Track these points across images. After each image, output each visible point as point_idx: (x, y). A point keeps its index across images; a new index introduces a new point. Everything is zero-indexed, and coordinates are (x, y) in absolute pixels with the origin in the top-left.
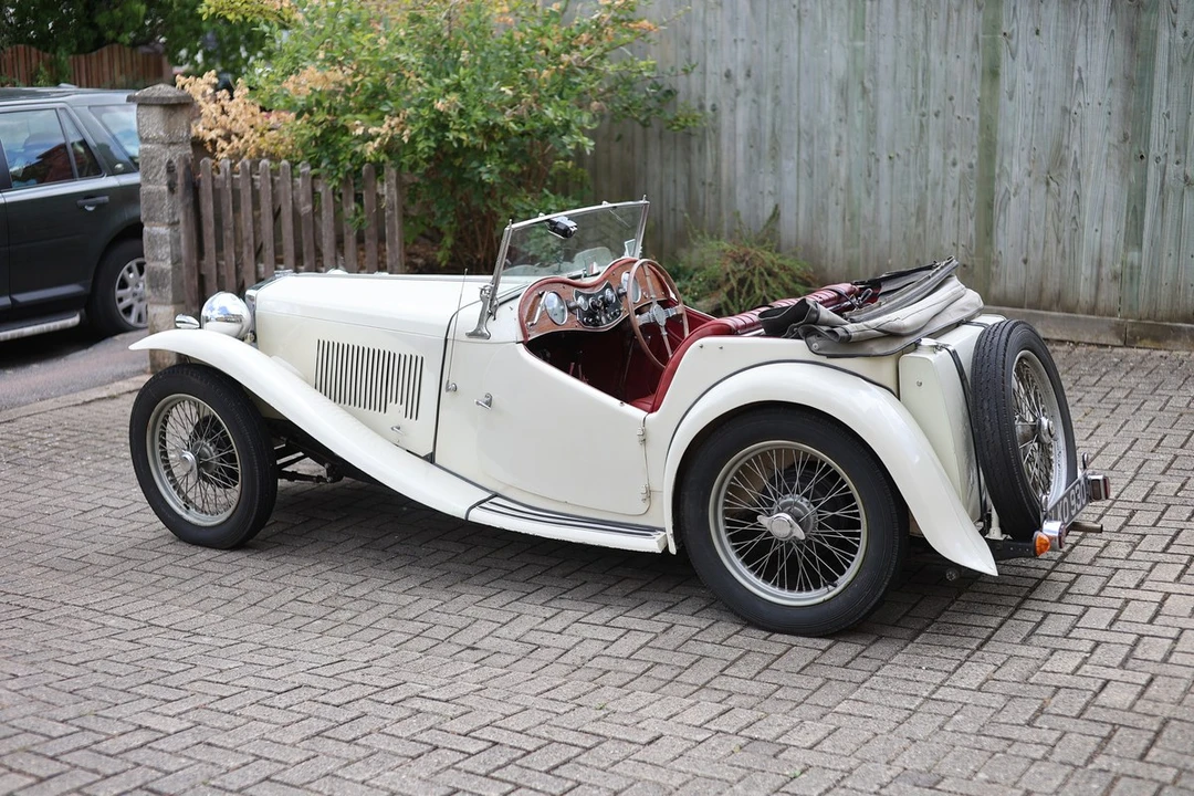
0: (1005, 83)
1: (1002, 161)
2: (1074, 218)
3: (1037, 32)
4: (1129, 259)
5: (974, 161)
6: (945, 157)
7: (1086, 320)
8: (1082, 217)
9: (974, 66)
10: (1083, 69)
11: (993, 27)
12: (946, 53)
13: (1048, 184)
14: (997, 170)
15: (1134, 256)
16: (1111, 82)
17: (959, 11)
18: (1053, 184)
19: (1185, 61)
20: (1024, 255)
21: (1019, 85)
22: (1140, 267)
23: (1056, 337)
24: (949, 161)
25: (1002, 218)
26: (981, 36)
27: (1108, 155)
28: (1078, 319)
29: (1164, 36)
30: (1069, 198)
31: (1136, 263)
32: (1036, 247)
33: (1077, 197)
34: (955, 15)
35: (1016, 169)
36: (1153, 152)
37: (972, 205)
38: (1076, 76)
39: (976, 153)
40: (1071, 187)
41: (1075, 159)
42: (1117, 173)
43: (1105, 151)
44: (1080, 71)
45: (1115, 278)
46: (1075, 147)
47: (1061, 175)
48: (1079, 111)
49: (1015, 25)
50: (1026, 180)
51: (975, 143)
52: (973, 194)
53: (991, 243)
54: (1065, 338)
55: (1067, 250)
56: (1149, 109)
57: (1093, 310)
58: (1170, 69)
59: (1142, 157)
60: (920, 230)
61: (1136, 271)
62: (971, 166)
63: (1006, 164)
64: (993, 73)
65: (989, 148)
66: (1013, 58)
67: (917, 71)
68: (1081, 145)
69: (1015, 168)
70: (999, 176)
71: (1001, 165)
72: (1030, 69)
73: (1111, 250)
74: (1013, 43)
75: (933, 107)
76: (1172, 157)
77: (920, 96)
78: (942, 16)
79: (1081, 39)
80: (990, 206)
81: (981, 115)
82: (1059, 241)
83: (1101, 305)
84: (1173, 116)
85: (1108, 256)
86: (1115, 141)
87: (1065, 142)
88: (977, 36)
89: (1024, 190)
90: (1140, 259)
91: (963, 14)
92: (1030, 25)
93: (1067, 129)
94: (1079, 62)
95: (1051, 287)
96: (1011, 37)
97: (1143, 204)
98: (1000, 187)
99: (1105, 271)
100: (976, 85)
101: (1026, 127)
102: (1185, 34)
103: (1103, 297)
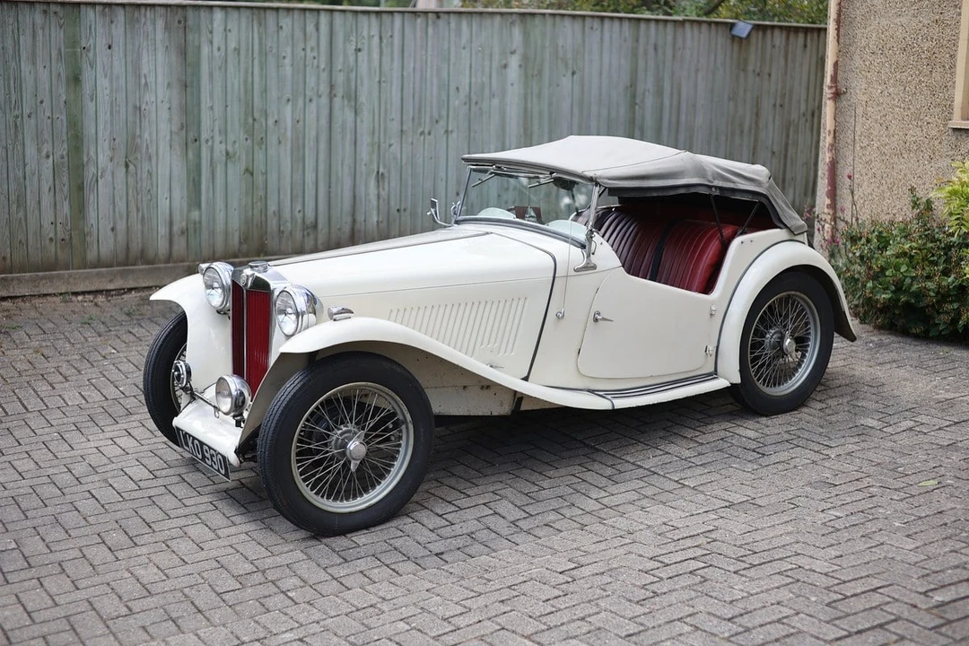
0: (87, 87)
1: (88, 150)
2: (149, 191)
3: (110, 47)
4: (192, 217)
5: (64, 153)
6: (39, 150)
7: (166, 268)
8: (155, 189)
9: (59, 75)
10: (148, 75)
11: (73, 42)
12: (34, 64)
13: (127, 166)
14: (85, 159)
15: (195, 215)
16: (169, 85)
17: (43, 28)
18: (131, 167)
19: (220, 68)
20: (111, 225)
21: (99, 89)
22: (200, 222)
23: (144, 285)
24: (44, 153)
25: (92, 197)
26: (63, 50)
27: (171, 140)
28: (159, 268)
29: (205, 50)
30: (145, 175)
31: (197, 219)
32: (121, 217)
33: (150, 174)
34: (40, 32)
35: (101, 157)
36: (204, 136)
37: (66, 189)
38: (143, 81)
39: (65, 146)
40: (146, 167)
41: (147, 145)
42: (179, 153)
43: (168, 137)
44: (145, 76)
45: (183, 233)
46: (146, 136)
47: (137, 158)
48: (147, 108)
49: (91, 41)
50: (110, 166)
51: (65, 138)
52: (65, 179)
53: (84, 218)
54: (151, 285)
55: (146, 216)
56: (199, 104)
57: (169, 259)
58: (211, 75)
59: (196, 140)
60: (21, 214)
61: (198, 226)
62: (63, 157)
63: (92, 153)
64: (76, 79)
65: (76, 140)
66: (92, 68)
67: (9, 79)
68: (150, 134)
69: (101, 155)
70: (87, 162)
71: (88, 154)
72: (106, 76)
73: (178, 212)
74: (91, 55)
75: (27, 111)
76: (218, 138)
77: (14, 102)
78: (29, 32)
79: (145, 52)
80: (81, 188)
81: (68, 115)
82: (138, 210)
83: (175, 254)
84: (216, 108)
85: (177, 217)
86: (175, 129)
87: (138, 132)
88: (60, 50)
89: (109, 173)
90: (200, 216)
91: (47, 32)
92: (104, 42)
93: (138, 122)
94: (145, 70)
95: (136, 247)
96: (89, 51)
97: (200, 175)
98: (90, 171)
99: (175, 228)
100: (62, 90)
101: (106, 122)
102: (219, 49)
103: (175, 248)
